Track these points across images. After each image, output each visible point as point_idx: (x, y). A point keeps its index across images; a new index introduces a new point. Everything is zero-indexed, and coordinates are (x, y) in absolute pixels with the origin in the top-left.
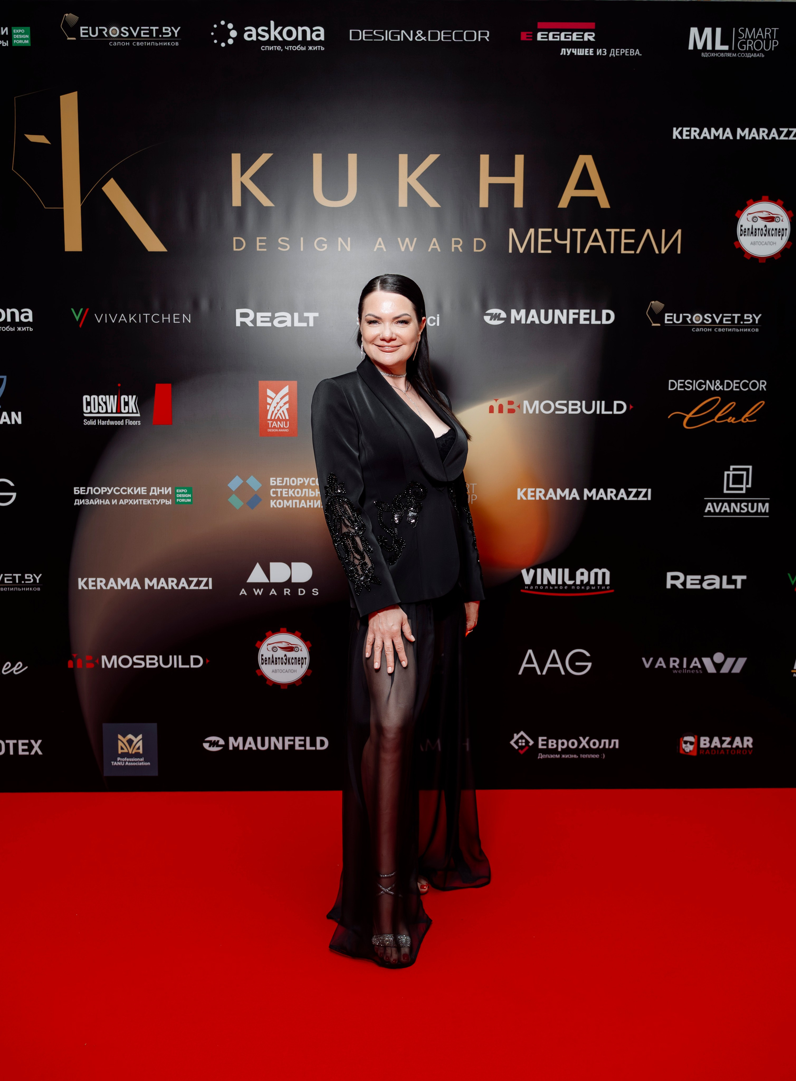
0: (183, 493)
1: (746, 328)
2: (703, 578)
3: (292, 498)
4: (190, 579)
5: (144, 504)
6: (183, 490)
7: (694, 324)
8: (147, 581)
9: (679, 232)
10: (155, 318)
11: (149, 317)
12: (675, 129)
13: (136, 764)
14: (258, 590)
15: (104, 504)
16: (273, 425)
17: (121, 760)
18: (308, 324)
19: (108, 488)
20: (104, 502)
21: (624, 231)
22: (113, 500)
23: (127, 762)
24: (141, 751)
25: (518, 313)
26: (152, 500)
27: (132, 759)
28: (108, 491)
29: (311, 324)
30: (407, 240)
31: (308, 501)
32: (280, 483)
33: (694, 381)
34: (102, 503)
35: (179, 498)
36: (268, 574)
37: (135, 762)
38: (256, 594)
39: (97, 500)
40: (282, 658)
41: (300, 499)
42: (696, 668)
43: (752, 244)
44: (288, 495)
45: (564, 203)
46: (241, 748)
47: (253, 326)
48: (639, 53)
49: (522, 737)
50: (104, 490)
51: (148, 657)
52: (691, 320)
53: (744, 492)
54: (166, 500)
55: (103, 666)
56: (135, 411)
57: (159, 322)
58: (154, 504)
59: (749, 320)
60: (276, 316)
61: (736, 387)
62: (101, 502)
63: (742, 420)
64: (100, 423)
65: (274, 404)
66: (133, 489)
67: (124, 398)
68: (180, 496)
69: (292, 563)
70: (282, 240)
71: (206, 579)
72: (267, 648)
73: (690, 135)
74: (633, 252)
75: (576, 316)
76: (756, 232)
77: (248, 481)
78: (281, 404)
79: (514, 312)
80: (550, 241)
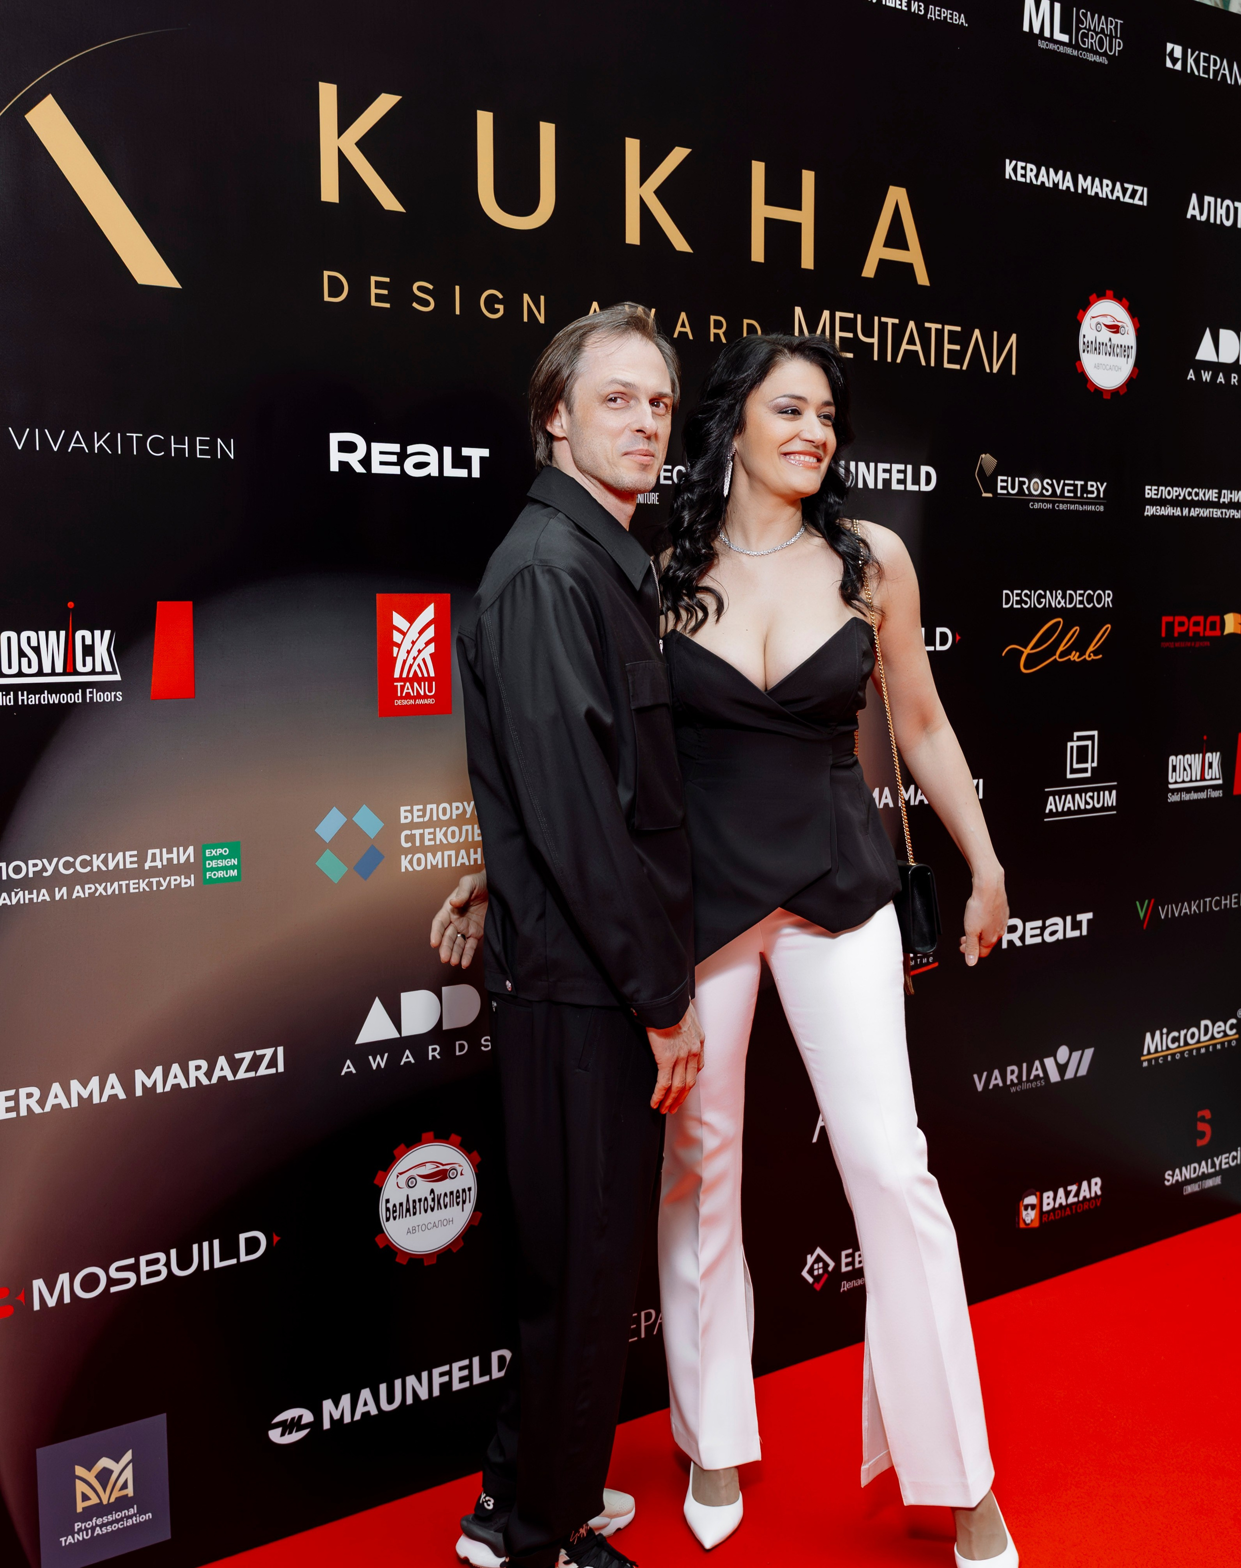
0: (221, 857)
1: (1090, 504)
2: (1044, 923)
3: (443, 847)
4: (238, 1056)
5: (132, 891)
6: (220, 851)
7: (1031, 496)
8: (140, 1075)
9: (1014, 338)
10: (155, 445)
11: (141, 442)
12: (1007, 162)
13: (120, 1527)
14: (378, 1058)
15: (35, 901)
16: (405, 691)
17: (83, 1528)
18: (470, 473)
19: (45, 861)
20: (34, 896)
21: (947, 328)
22: (57, 889)
23: (98, 1528)
24: (130, 1491)
26: (151, 880)
27: (109, 1517)
28: (44, 869)
29: (476, 473)
31: (472, 851)
32: (419, 817)
33: (1033, 592)
34: (31, 900)
35: (212, 869)
36: (396, 1020)
37: (117, 1521)
38: (374, 1067)
39: (16, 894)
40: (426, 1199)
41: (456, 847)
42: (1037, 1077)
43: (1095, 367)
44: (435, 843)
45: (870, 269)
46: (347, 1419)
47: (364, 471)
48: (964, 21)
49: (819, 1259)
50: (35, 865)
51: (143, 1259)
52: (1028, 488)
53: (1089, 774)
54: (183, 877)
55: (37, 1307)
56: (109, 668)
57: (163, 453)
58: (155, 888)
59: (1092, 492)
60: (409, 452)
61: (1080, 602)
62: (27, 896)
63: (1086, 656)
64: (23, 700)
66: (106, 857)
67: (83, 637)
68: (214, 864)
69: (444, 989)
70: (420, 289)
71: (272, 1050)
72: (397, 1183)
73: (1025, 176)
74: (958, 367)
75: (887, 476)
76: (1100, 348)
77: (356, 819)
78: (420, 644)
80: (850, 335)
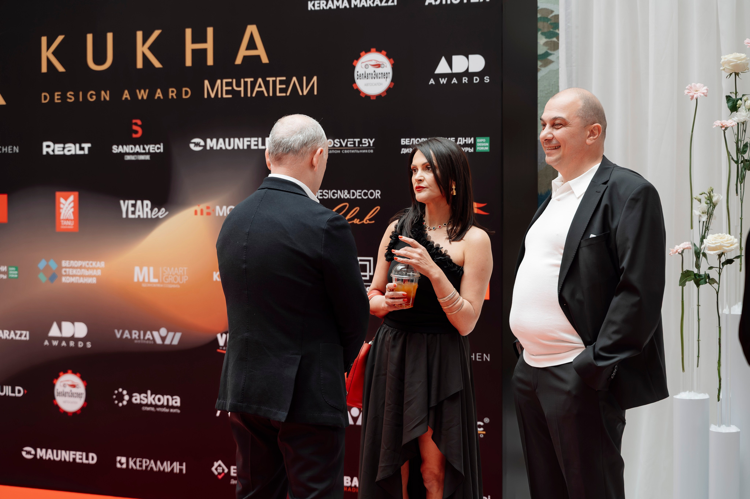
0: (13, 270)
1: (364, 149)
3: (75, 276)
4: (16, 331)
9: (315, 79)
12: (309, 2)
14: (55, 341)
16: (64, 223)
18: (84, 152)
21: (278, 79)
25: (212, 140)
29: (86, 152)
30: (142, 91)
31: (84, 278)
32: (68, 265)
33: (330, 191)
35: (11, 274)
36: (61, 330)
38: (54, 344)
40: (69, 393)
41: (80, 276)
43: (365, 85)
44: (73, 274)
45: (239, 61)
46: (44, 457)
47: (53, 154)
49: (220, 465)
53: (368, 278)
54: (3, 275)
59: (366, 144)
60: (66, 147)
61: (359, 196)
63: (364, 221)
65: (64, 209)
68: (11, 272)
69: (75, 323)
70: (69, 95)
71: (26, 332)
72: (60, 385)
73: (319, 7)
74: (284, 94)
75: (249, 143)
76: (368, 76)
77: (50, 263)
78: (69, 208)
79: (208, 140)
80: (230, 88)
